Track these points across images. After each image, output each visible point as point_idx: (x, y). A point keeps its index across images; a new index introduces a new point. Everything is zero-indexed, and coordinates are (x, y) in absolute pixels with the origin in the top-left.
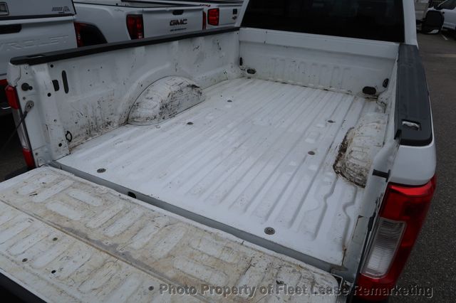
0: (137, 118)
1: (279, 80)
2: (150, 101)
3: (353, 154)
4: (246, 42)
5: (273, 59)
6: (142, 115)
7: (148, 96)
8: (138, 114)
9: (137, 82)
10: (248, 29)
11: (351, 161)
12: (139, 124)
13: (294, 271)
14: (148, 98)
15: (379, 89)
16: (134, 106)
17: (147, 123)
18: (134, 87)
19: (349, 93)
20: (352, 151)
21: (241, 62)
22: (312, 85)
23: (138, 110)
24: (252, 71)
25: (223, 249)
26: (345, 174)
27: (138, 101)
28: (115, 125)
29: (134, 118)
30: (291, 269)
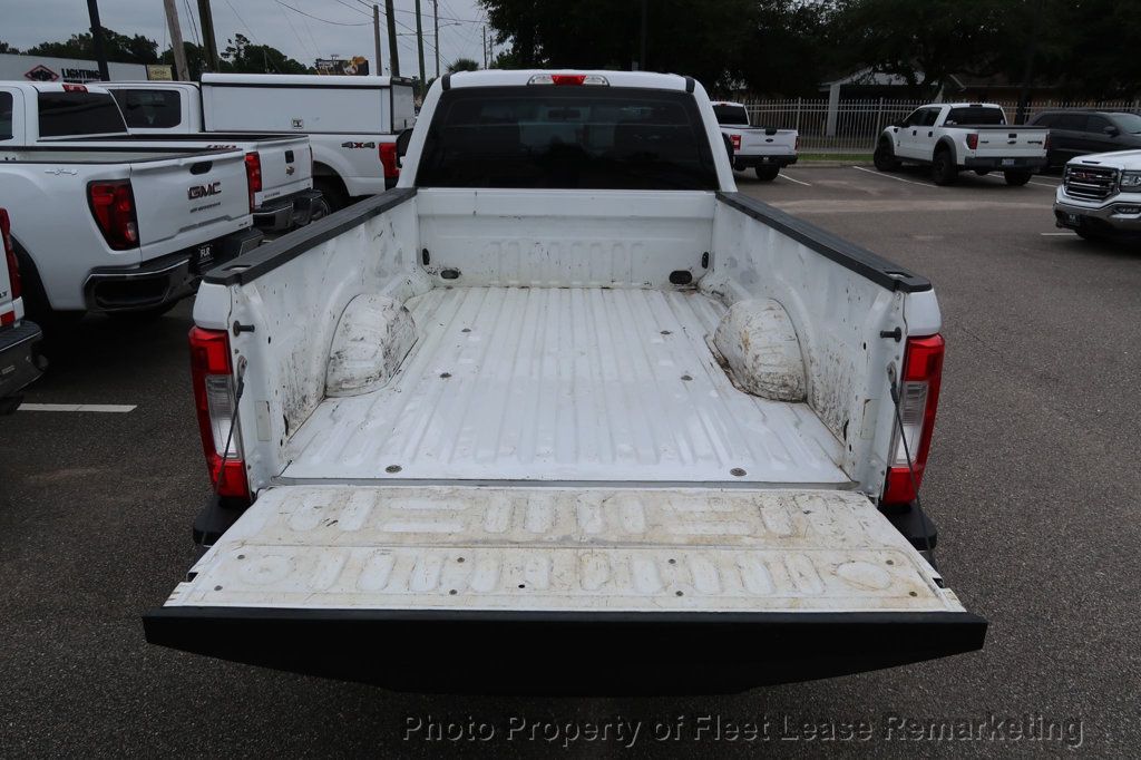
0: (347, 381)
1: (511, 282)
2: (361, 345)
3: (761, 360)
4: (433, 217)
5: (493, 243)
6: (356, 374)
7: (353, 335)
8: (347, 374)
9: (327, 310)
10: (431, 190)
11: (762, 369)
12: (353, 392)
13: (810, 498)
14: (354, 340)
15: (697, 272)
16: (334, 359)
17: (369, 389)
18: (326, 320)
19: (647, 287)
20: (757, 357)
21: (425, 257)
22: (579, 283)
23: (345, 364)
24: (454, 274)
25: (709, 503)
26: (759, 392)
27: (335, 348)
28: (313, 401)
29: (338, 384)
30: (807, 497)
